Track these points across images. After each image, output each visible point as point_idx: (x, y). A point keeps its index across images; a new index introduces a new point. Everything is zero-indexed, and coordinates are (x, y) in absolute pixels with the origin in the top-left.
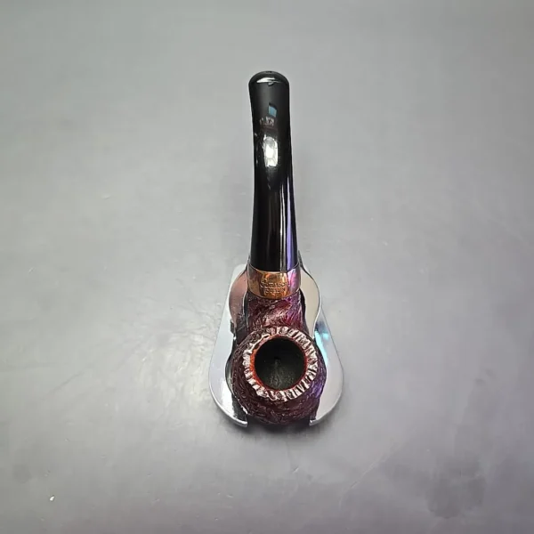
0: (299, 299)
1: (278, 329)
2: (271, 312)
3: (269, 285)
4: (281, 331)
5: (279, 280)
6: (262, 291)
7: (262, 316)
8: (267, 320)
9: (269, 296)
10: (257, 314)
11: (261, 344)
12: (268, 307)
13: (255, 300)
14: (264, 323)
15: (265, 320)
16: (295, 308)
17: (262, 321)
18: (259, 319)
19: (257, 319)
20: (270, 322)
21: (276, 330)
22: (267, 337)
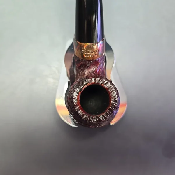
0: (104, 59)
1: (93, 79)
2: (88, 67)
3: (87, 52)
4: (95, 81)
5: (93, 48)
6: (82, 55)
7: (83, 70)
8: (86, 72)
9: (87, 59)
10: (80, 69)
11: (83, 89)
12: (86, 65)
13: (79, 61)
14: (84, 74)
15: (85, 72)
16: (102, 65)
17: (83, 73)
18: (82, 71)
19: (81, 71)
20: (88, 73)
21: (92, 80)
22: (87, 84)
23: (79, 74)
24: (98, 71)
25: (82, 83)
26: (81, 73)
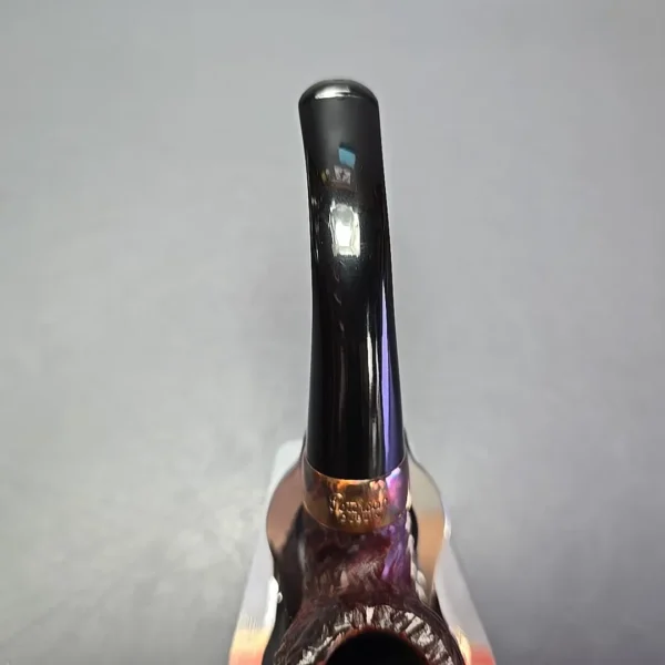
0: (408, 526)
1: (370, 612)
2: (350, 559)
3: (348, 507)
4: (375, 618)
7: (332, 567)
8: (344, 577)
9: (346, 529)
10: (322, 561)
11: (331, 649)
12: (345, 550)
14: (337, 582)
15: (340, 575)
16: (400, 546)
17: (333, 576)
18: (328, 572)
19: (323, 571)
20: (349, 579)
21: (365, 616)
22: (345, 630)
23: (317, 581)
24: (386, 571)
25: (328, 625)
26: (324, 576)
